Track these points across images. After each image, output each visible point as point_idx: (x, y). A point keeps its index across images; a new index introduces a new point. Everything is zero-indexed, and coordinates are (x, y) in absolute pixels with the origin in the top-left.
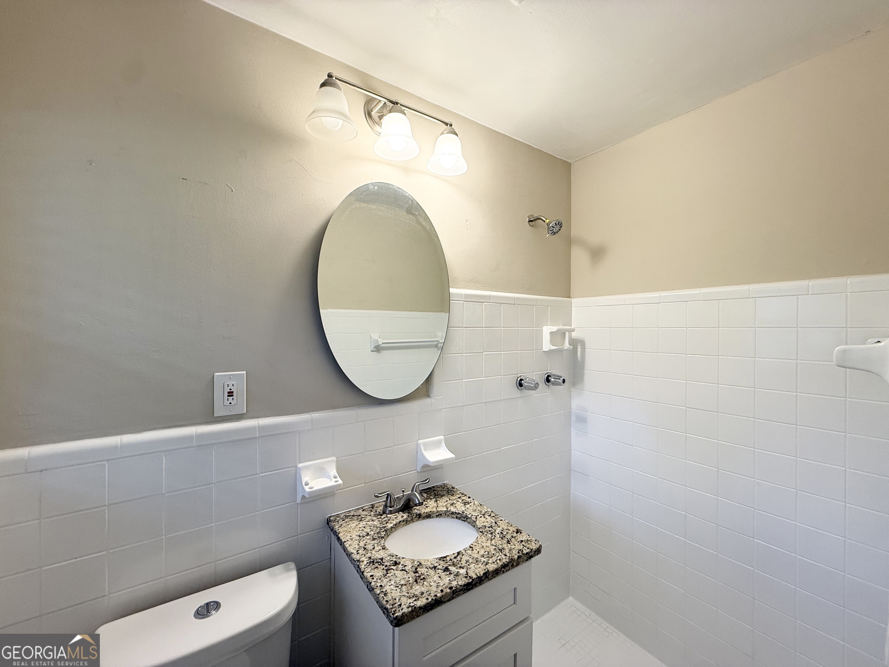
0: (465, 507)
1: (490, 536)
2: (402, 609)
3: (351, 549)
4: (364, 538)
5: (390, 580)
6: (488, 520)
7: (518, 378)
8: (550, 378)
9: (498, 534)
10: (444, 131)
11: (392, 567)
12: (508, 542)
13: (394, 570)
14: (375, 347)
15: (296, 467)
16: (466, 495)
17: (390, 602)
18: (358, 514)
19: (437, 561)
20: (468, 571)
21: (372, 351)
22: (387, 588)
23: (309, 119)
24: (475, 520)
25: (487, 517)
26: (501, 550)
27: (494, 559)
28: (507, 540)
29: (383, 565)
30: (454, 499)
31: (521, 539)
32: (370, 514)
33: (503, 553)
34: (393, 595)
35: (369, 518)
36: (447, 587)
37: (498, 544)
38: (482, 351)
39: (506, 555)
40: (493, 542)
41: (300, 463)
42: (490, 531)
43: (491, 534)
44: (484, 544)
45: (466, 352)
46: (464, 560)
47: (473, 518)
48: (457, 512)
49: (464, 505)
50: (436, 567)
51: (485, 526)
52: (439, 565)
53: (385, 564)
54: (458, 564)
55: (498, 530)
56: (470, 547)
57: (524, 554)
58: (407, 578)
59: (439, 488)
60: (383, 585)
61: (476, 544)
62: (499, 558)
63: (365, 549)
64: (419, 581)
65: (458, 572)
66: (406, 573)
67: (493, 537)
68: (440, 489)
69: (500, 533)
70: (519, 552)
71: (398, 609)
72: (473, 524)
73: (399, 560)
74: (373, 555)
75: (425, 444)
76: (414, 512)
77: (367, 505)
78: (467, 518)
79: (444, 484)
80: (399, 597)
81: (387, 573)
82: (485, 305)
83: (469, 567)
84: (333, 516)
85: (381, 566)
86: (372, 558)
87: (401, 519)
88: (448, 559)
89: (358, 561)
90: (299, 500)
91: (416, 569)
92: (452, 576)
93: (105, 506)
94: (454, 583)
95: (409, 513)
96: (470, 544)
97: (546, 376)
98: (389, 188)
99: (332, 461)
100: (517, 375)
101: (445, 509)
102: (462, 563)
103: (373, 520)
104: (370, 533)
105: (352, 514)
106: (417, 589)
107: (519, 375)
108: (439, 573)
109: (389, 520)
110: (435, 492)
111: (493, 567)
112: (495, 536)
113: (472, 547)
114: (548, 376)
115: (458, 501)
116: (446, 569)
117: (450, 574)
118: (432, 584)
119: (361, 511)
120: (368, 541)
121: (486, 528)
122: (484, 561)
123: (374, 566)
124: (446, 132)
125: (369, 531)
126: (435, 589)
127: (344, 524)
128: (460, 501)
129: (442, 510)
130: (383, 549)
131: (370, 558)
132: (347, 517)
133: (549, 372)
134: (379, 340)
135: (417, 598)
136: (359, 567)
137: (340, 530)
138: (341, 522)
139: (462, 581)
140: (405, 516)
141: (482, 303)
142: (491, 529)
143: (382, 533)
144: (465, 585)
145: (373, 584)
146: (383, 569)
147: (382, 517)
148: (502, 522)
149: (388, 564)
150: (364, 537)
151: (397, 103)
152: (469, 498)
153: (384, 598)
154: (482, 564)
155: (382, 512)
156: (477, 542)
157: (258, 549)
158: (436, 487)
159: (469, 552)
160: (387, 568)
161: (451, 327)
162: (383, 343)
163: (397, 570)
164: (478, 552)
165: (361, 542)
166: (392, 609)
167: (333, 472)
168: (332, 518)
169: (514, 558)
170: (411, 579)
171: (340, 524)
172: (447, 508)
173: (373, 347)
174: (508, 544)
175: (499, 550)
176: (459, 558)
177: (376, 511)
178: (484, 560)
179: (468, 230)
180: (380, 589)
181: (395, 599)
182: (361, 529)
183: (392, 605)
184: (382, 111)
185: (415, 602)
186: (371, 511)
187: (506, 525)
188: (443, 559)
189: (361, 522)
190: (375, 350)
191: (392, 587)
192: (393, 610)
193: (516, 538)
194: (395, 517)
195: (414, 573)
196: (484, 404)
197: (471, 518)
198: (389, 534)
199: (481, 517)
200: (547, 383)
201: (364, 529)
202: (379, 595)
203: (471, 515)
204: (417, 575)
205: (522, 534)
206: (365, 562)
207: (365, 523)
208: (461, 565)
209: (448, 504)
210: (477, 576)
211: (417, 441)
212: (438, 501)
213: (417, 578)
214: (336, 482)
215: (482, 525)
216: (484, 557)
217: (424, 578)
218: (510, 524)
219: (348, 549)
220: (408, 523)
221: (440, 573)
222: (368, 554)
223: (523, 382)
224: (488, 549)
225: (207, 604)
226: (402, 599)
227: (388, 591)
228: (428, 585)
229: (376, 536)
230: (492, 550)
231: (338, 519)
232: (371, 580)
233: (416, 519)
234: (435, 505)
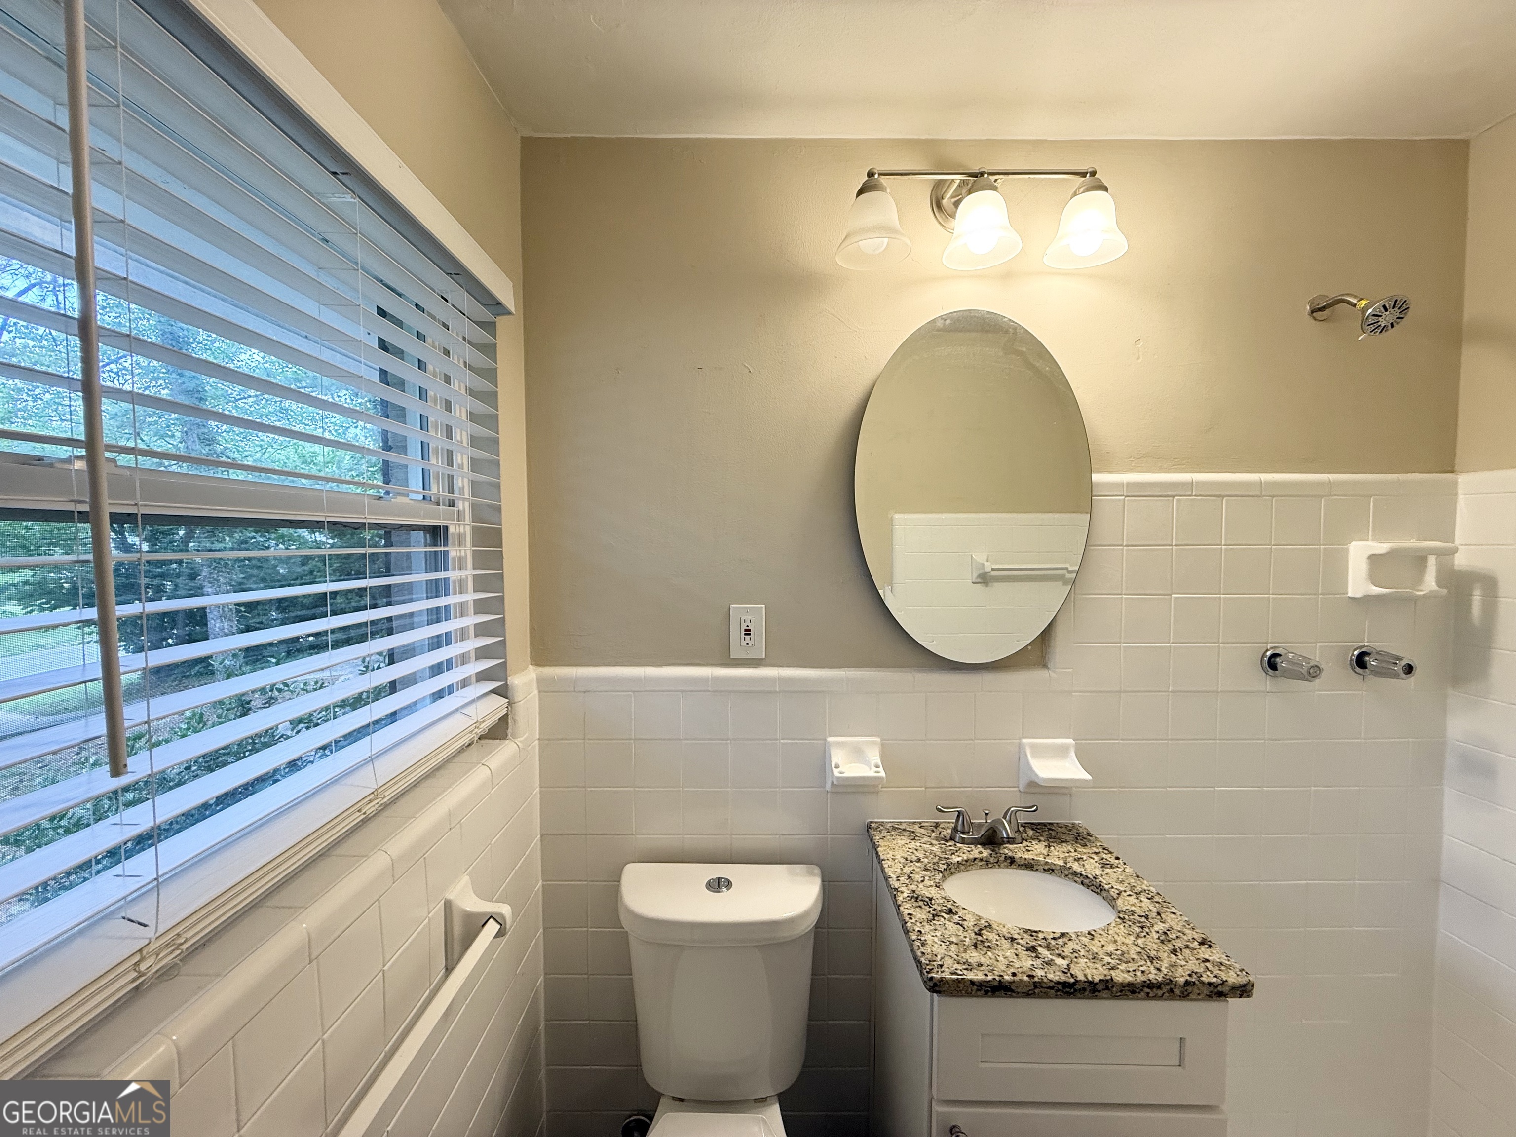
0: (1103, 871)
1: (1138, 930)
2: (942, 972)
3: (889, 872)
4: (912, 864)
5: (936, 930)
6: (1143, 904)
7: (1267, 650)
8: (1367, 659)
9: (1158, 932)
10: (1079, 188)
11: (943, 914)
12: (1174, 952)
13: (945, 919)
14: (980, 576)
15: (825, 740)
16: (1111, 853)
17: (927, 956)
18: (912, 830)
19: (1019, 931)
20: (1072, 966)
21: (973, 583)
22: (928, 938)
23: (840, 249)
24: (1115, 896)
25: (1143, 897)
26: (1152, 959)
27: (1132, 967)
28: (1172, 947)
29: (930, 907)
30: (1085, 853)
31: (1207, 957)
32: (929, 835)
33: (1155, 964)
34: (934, 949)
35: (926, 839)
36: (1025, 973)
37: (1149, 948)
38: (1168, 592)
39: (1159, 970)
40: (1140, 941)
41: (830, 736)
42: (1140, 922)
43: (1142, 927)
44: (1120, 939)
45: (1127, 592)
46: (1071, 948)
47: (1113, 893)
48: (1083, 873)
49: (1102, 867)
50: (1015, 939)
51: (1133, 913)
52: (1022, 939)
53: (934, 907)
54: (1057, 949)
55: (1160, 927)
56: (1089, 933)
57: (1202, 983)
58: (962, 937)
59: (1061, 827)
60: (923, 932)
61: (1102, 933)
62: (1142, 968)
63: (909, 877)
64: (979, 947)
65: (1052, 960)
66: (962, 929)
67: (1143, 934)
68: (1064, 830)
69: (1161, 932)
70: (1190, 975)
71: (937, 969)
72: (1111, 901)
73: (956, 910)
74: (919, 889)
75: (1033, 746)
76: (1001, 852)
77: (928, 821)
78: (1101, 890)
79: (1073, 824)
80: (943, 956)
81: (934, 920)
82: (1178, 501)
83: (1075, 960)
84: (876, 822)
85: (927, 907)
86: (917, 892)
87: (977, 856)
88: (1041, 935)
89: (896, 889)
90: (828, 787)
91: (981, 930)
92: (1039, 962)
93: (630, 739)
94: (1039, 973)
95: (993, 851)
96: (1090, 929)
97: (1356, 653)
98: (972, 317)
99: (874, 743)
100: (1265, 645)
101: (1061, 863)
102: (1065, 950)
103: (931, 844)
104: (922, 860)
105: (903, 826)
106: (974, 956)
107: (1270, 645)
108: (1016, 949)
109: (957, 851)
110: (1051, 832)
111: (1125, 978)
112: (1147, 933)
113: (1092, 935)
114: (1362, 655)
115: (1091, 858)
116: (1032, 949)
117: (1037, 957)
118: (1001, 959)
119: (917, 827)
120: (917, 870)
121: (1133, 915)
122: (1109, 963)
123: (917, 904)
124: (1081, 190)
125: (921, 856)
126: (1003, 968)
127: (889, 837)
128: (1096, 858)
129: (1055, 862)
130: (936, 886)
131: (914, 891)
132: (894, 829)
133: (1366, 644)
134: (986, 564)
135: (970, 967)
136: (895, 898)
137: (880, 843)
138: (884, 833)
139: (1054, 975)
140: (986, 853)
141: (1171, 499)
142: (1143, 919)
143: (941, 865)
144: (1058, 983)
145: (909, 924)
146: (929, 912)
147: (948, 844)
148: (1173, 916)
149: (939, 908)
150: (912, 862)
151: (982, 174)
152: (1117, 858)
153: (919, 948)
154: (1104, 965)
155: (948, 837)
156: (1107, 929)
157: (778, 836)
158: (1055, 825)
159: (1085, 940)
160: (935, 913)
161: (1091, 546)
162: (993, 570)
163: (950, 921)
164: (1103, 946)
165: (906, 868)
166: (927, 965)
167: (875, 757)
168: (873, 825)
169: (1175, 979)
170: (967, 939)
171: (883, 835)
172: (1066, 863)
173: (975, 575)
174: (1172, 956)
175: (1149, 957)
176: (1061, 941)
177: (940, 833)
178: (1110, 961)
179: (1141, 359)
180: (918, 936)
181: (936, 956)
182: (911, 851)
183: (930, 961)
184: (959, 193)
185: (965, 972)
186: (933, 831)
187: (1180, 924)
188: (1032, 933)
189: (913, 842)
190: (979, 580)
191: (936, 939)
192: (928, 967)
193: (1195, 952)
194: (969, 849)
195: (976, 934)
196: (1170, 694)
197: (1108, 891)
198: (953, 870)
199: (1130, 895)
200: (1358, 669)
201: (915, 851)
202: (914, 941)
203: (1110, 886)
204: (980, 938)
205: (1212, 949)
206: (905, 895)
207: (919, 844)
208: (1061, 952)
209: (1069, 856)
210: (1087, 978)
211: (1020, 739)
212: (1052, 848)
213: (979, 942)
214: (877, 772)
215: (1127, 908)
216: (1112, 957)
217: (989, 946)
218: (1192, 925)
219: (886, 870)
220: (990, 866)
221: (1020, 951)
222: (913, 886)
223: (1278, 660)
224: (1124, 948)
225: (719, 879)
226: (946, 958)
227: (928, 942)
228: (993, 957)
229: (929, 866)
230: (1132, 952)
231: (882, 828)
232: (907, 918)
233: (1005, 863)
234: (1045, 852)
